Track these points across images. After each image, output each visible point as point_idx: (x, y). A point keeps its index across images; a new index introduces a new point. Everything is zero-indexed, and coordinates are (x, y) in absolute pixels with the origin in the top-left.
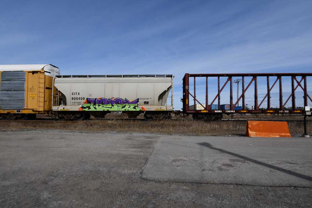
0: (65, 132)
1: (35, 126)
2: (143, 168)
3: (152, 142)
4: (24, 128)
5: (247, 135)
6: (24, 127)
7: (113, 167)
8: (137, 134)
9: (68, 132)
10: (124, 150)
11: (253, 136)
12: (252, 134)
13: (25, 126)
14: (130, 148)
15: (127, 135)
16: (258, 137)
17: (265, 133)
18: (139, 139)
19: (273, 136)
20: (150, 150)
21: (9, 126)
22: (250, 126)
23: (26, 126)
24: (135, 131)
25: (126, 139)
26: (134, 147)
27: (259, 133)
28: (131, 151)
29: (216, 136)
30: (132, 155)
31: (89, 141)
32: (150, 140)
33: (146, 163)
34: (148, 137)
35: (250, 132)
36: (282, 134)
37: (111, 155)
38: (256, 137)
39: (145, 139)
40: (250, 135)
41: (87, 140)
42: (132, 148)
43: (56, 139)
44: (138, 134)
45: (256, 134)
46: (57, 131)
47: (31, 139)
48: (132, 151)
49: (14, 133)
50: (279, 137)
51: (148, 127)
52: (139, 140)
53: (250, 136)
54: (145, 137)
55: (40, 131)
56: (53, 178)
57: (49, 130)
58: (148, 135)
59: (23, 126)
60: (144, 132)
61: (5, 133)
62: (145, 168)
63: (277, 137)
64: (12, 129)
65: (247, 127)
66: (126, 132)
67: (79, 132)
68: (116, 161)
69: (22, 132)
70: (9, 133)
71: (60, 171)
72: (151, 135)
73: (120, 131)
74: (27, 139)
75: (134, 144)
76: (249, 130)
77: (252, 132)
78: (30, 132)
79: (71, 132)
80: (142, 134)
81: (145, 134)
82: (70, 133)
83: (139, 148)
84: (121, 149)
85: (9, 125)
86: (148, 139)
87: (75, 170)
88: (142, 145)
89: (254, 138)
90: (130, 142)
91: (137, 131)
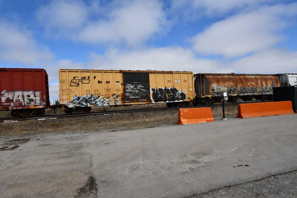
16: (189, 125)
17: (195, 119)
19: (201, 122)
22: (181, 114)
27: (190, 120)
35: (182, 120)
36: (208, 119)
40: (183, 123)
50: (206, 122)
63: (204, 122)
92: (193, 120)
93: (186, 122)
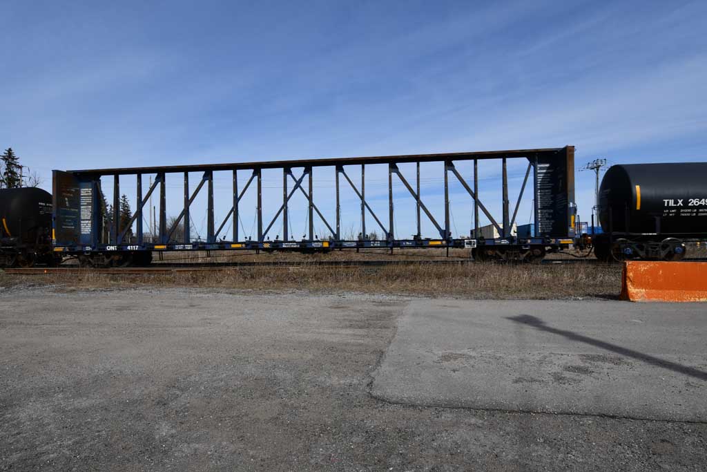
0: (197, 293)
1: (133, 281)
2: (373, 374)
3: (389, 314)
4: (113, 285)
5: (624, 296)
6: (112, 282)
7: (306, 371)
8: (355, 297)
9: (203, 292)
10: (329, 331)
11: (640, 300)
12: (637, 293)
13: (114, 281)
14: (342, 328)
15: (333, 298)
16: (655, 303)
17: (672, 291)
18: (360, 308)
19: (692, 300)
20: (388, 333)
21: (80, 280)
22: (630, 274)
23: (116, 280)
24: (350, 289)
25: (331, 307)
26: (351, 326)
27: (654, 291)
28: (345, 335)
29: (544, 299)
30: (346, 345)
31: (249, 312)
32: (387, 308)
33: (379, 362)
34: (381, 303)
35: (632, 289)
37: (300, 343)
38: (647, 300)
39: (375, 308)
40: (632, 296)
41: (246, 310)
42: (346, 327)
43: (180, 307)
44: (359, 297)
45: (647, 293)
46: (181, 290)
47: (127, 308)
48: (347, 335)
49: (92, 295)
51: (380, 278)
52: (361, 310)
53: (631, 299)
54: (373, 302)
55: (145, 291)
56: (178, 392)
57: (164, 289)
58: (381, 298)
59: (110, 280)
60: (371, 292)
61: (75, 297)
62: (379, 373)
63: (702, 300)
64: (87, 287)
65: (625, 277)
66: (330, 291)
67: (227, 293)
68: (310, 356)
69: (108, 293)
70: (81, 295)
71: (192, 378)
72: (387, 298)
73: (317, 290)
74: (120, 309)
75: (350, 318)
76: (629, 284)
77: (637, 290)
78: (125, 291)
79: (209, 292)
80: (367, 296)
81: (373, 297)
82: (207, 295)
83: (361, 327)
84: (321, 331)
85: (80, 278)
86: (382, 308)
87: (225, 375)
88: (367, 320)
89: (642, 303)
90: (340, 314)
91: (356, 290)
92: (667, 291)
93: (643, 296)
